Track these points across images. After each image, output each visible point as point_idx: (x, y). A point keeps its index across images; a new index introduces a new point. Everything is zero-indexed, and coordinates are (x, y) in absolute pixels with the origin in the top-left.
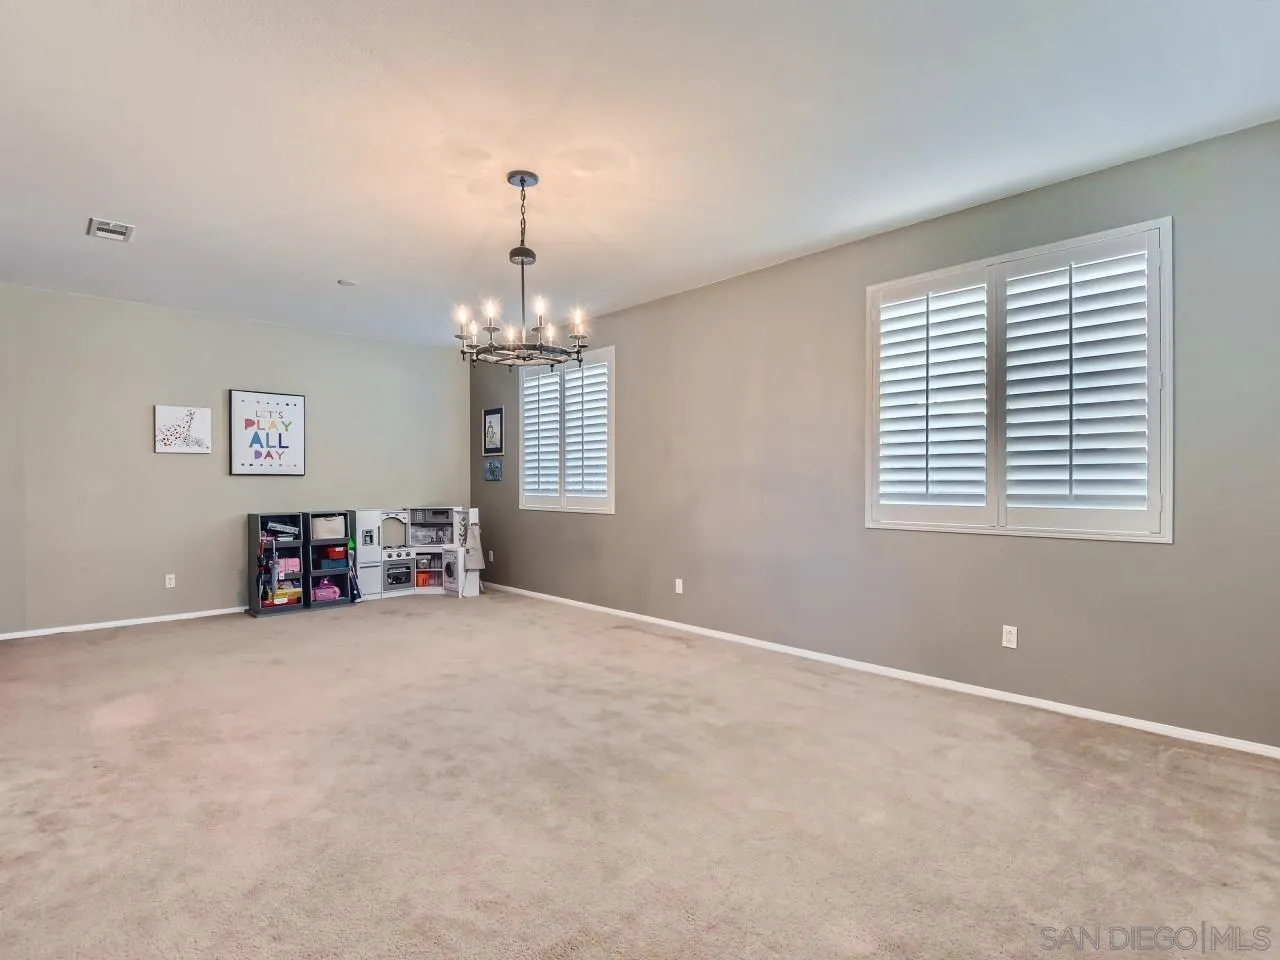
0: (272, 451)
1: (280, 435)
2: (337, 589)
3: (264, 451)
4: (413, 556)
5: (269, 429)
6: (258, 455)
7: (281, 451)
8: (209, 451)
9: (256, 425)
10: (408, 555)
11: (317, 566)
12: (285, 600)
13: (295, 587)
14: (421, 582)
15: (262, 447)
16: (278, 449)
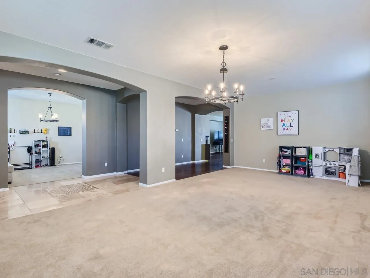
0: (288, 128)
1: (291, 123)
2: (302, 171)
3: (286, 128)
4: (337, 165)
5: (287, 122)
6: (284, 129)
7: (291, 128)
8: (272, 129)
9: (284, 121)
10: (335, 165)
11: (296, 163)
12: (285, 171)
13: (289, 168)
14: (341, 176)
15: (285, 127)
16: (290, 127)
